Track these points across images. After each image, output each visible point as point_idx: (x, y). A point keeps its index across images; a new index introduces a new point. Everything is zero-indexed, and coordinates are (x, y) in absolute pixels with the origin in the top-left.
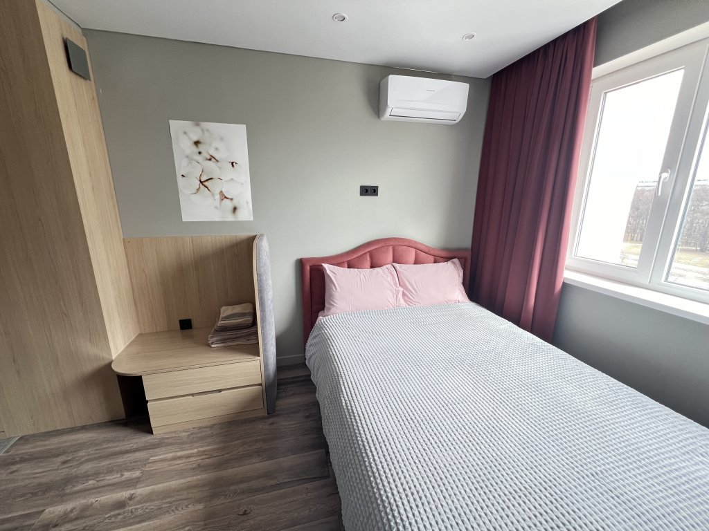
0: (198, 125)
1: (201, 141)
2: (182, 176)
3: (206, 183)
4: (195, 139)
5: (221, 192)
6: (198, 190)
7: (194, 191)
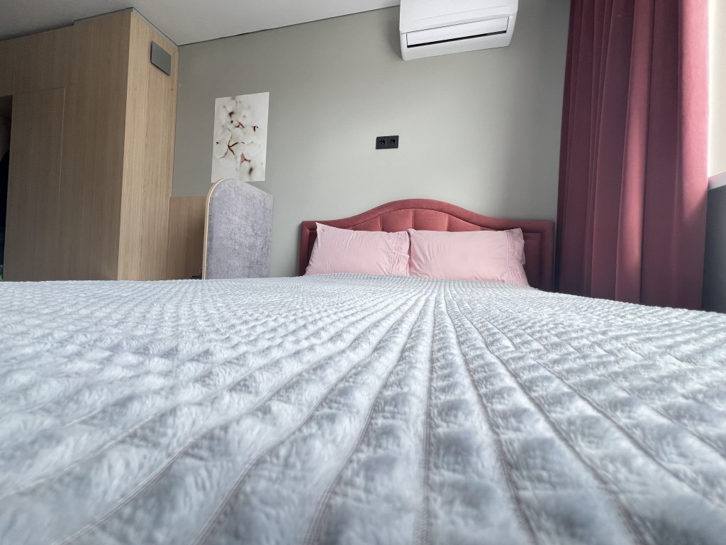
0: (234, 99)
1: (234, 111)
2: (217, 143)
3: (232, 148)
4: (230, 111)
5: (243, 155)
6: (226, 154)
7: (223, 155)
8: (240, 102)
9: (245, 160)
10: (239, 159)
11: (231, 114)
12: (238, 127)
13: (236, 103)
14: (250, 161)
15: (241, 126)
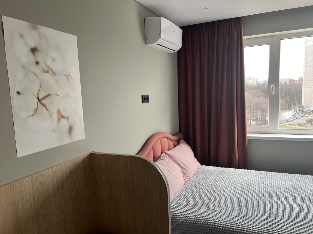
0: (35, 28)
1: (38, 48)
2: (18, 93)
3: (44, 101)
4: (32, 45)
5: (59, 110)
6: (36, 110)
7: (31, 113)
8: (45, 36)
9: (63, 117)
10: (55, 116)
11: (34, 50)
12: (47, 72)
13: (40, 35)
14: (68, 118)
15: (51, 72)
